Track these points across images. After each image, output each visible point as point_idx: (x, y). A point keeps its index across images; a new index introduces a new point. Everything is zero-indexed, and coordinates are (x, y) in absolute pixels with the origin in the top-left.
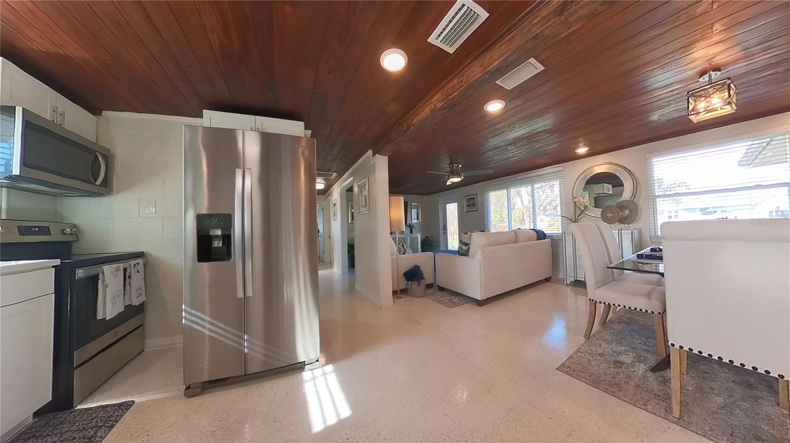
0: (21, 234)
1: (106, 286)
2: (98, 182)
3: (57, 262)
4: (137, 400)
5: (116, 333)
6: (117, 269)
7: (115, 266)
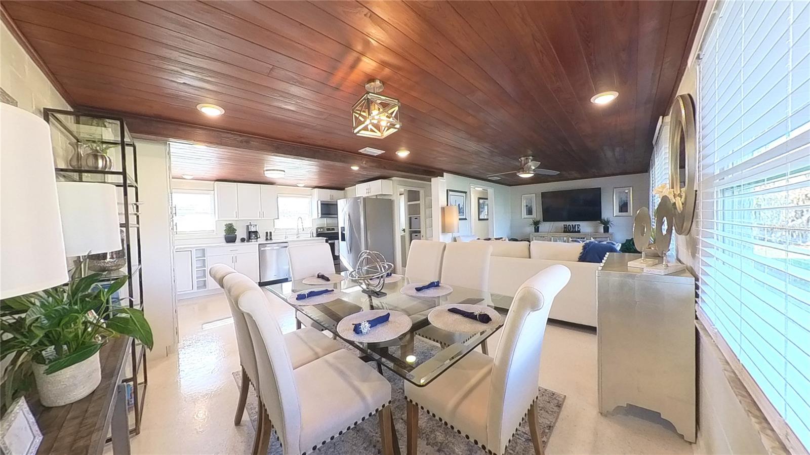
0: (328, 231)
3: (326, 238)
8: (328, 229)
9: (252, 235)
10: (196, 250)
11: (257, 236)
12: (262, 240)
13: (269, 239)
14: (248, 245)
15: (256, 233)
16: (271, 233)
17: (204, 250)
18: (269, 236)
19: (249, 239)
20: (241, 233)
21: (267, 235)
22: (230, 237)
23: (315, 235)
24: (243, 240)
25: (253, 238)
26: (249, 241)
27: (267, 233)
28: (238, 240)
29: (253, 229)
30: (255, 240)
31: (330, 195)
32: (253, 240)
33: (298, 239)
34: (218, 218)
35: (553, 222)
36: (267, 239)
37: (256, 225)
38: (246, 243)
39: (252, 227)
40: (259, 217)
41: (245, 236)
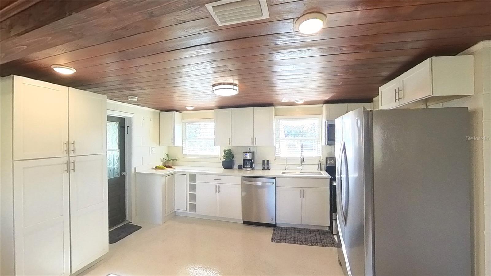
3: (330, 177)
9: (249, 163)
10: (189, 174)
11: (251, 165)
13: (266, 168)
15: (251, 161)
16: (268, 161)
17: (195, 175)
18: (266, 165)
21: (264, 164)
22: (228, 163)
24: (240, 167)
25: (248, 166)
27: (264, 161)
28: (236, 166)
30: (250, 169)
32: (247, 169)
36: (263, 169)
38: (242, 170)
40: (251, 144)
41: (242, 163)
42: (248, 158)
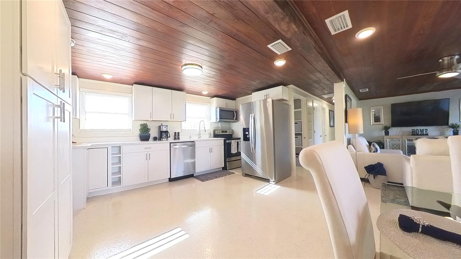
0: (222, 132)
1: (232, 145)
2: (235, 119)
3: (224, 139)
4: (236, 173)
5: (237, 158)
6: (235, 141)
7: (235, 140)
8: (223, 132)
9: (163, 135)
10: (112, 147)
11: (168, 136)
12: (171, 139)
13: (177, 138)
14: (160, 143)
15: (166, 132)
16: (178, 133)
17: (120, 147)
18: (177, 136)
19: (160, 138)
20: (154, 133)
21: (175, 135)
22: (145, 137)
23: (212, 135)
24: (155, 139)
25: (164, 137)
26: (161, 140)
27: (175, 133)
28: (151, 138)
29: (164, 129)
30: (166, 139)
31: (226, 104)
32: (164, 139)
33: (199, 139)
34: (134, 119)
35: (400, 128)
36: (175, 139)
37: (167, 126)
38: (158, 142)
39: (164, 127)
40: (170, 118)
41: (157, 135)
42: (164, 130)
